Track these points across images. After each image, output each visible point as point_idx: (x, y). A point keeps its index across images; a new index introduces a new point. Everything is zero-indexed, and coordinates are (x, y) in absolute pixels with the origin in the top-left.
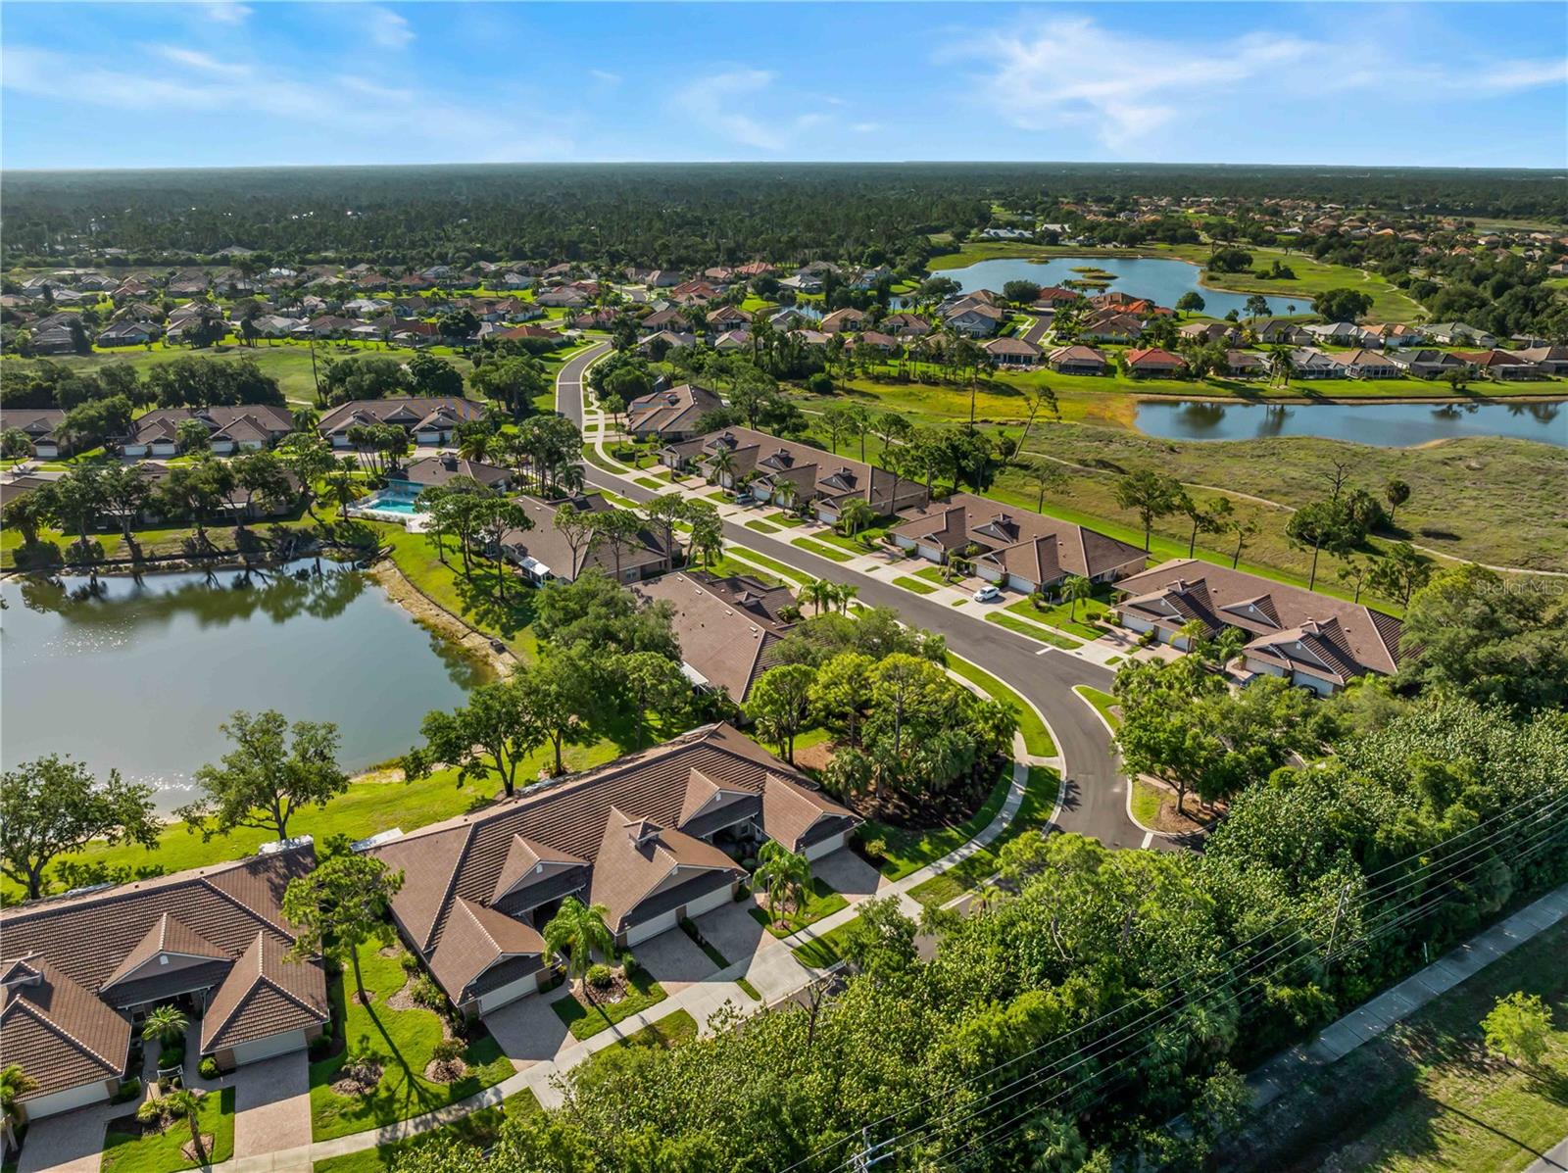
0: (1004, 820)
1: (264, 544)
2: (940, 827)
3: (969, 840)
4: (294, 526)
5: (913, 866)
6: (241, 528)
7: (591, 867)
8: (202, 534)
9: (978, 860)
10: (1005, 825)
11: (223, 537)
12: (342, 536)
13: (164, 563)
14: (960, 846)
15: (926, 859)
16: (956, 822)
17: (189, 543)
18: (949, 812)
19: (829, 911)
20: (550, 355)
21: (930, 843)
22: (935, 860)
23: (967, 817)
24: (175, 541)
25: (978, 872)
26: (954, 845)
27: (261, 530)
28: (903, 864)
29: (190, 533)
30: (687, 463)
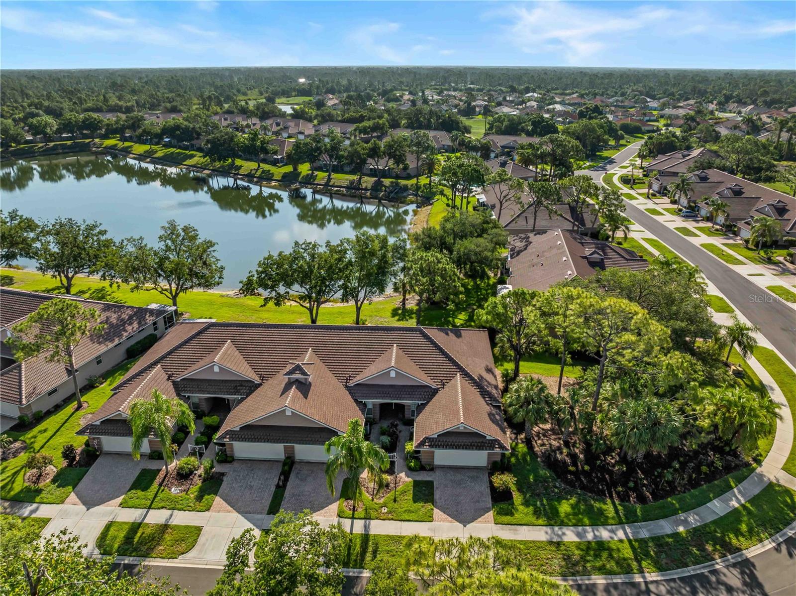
0: (685, 522)
1: (383, 188)
2: (601, 495)
3: (620, 523)
4: (403, 182)
5: (532, 519)
6: (379, 179)
7: (260, 385)
8: (360, 178)
9: (610, 550)
10: (681, 529)
11: (368, 182)
12: (423, 192)
13: (336, 189)
14: (605, 524)
15: (552, 518)
16: (624, 498)
17: (352, 182)
18: (624, 485)
19: (406, 517)
20: (640, 135)
21: (573, 507)
22: (562, 524)
23: (642, 499)
24: (347, 180)
25: (598, 564)
26: (598, 520)
27: (387, 182)
28: (522, 511)
29: (355, 177)
30: (665, 189)
